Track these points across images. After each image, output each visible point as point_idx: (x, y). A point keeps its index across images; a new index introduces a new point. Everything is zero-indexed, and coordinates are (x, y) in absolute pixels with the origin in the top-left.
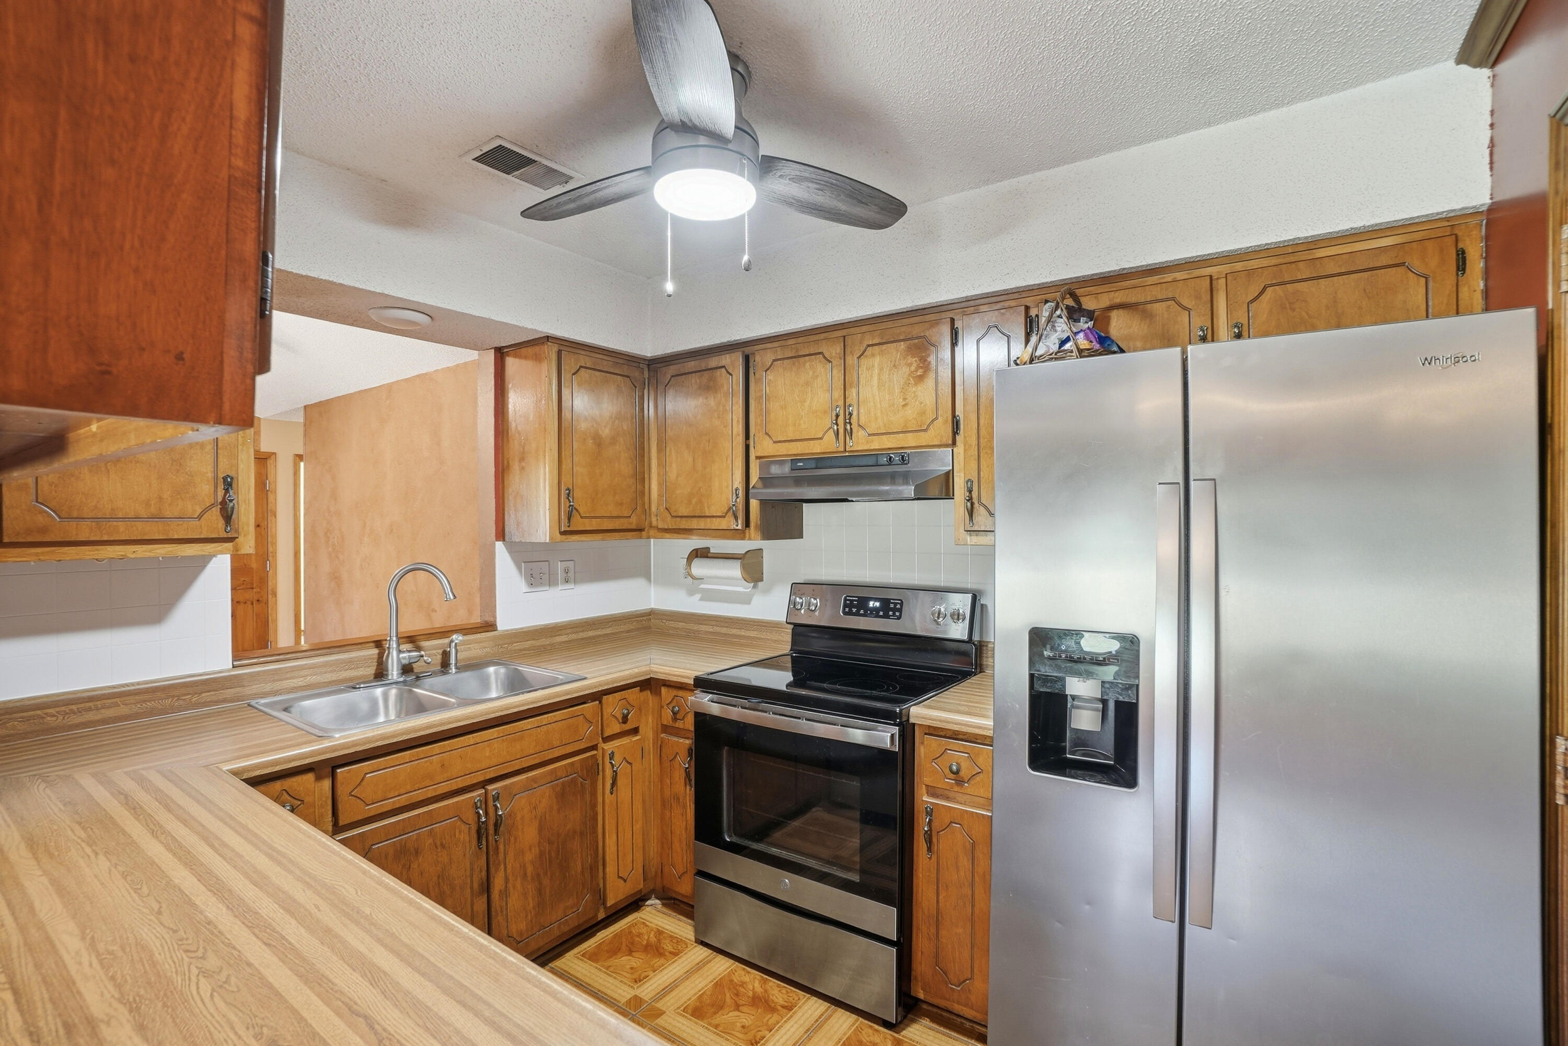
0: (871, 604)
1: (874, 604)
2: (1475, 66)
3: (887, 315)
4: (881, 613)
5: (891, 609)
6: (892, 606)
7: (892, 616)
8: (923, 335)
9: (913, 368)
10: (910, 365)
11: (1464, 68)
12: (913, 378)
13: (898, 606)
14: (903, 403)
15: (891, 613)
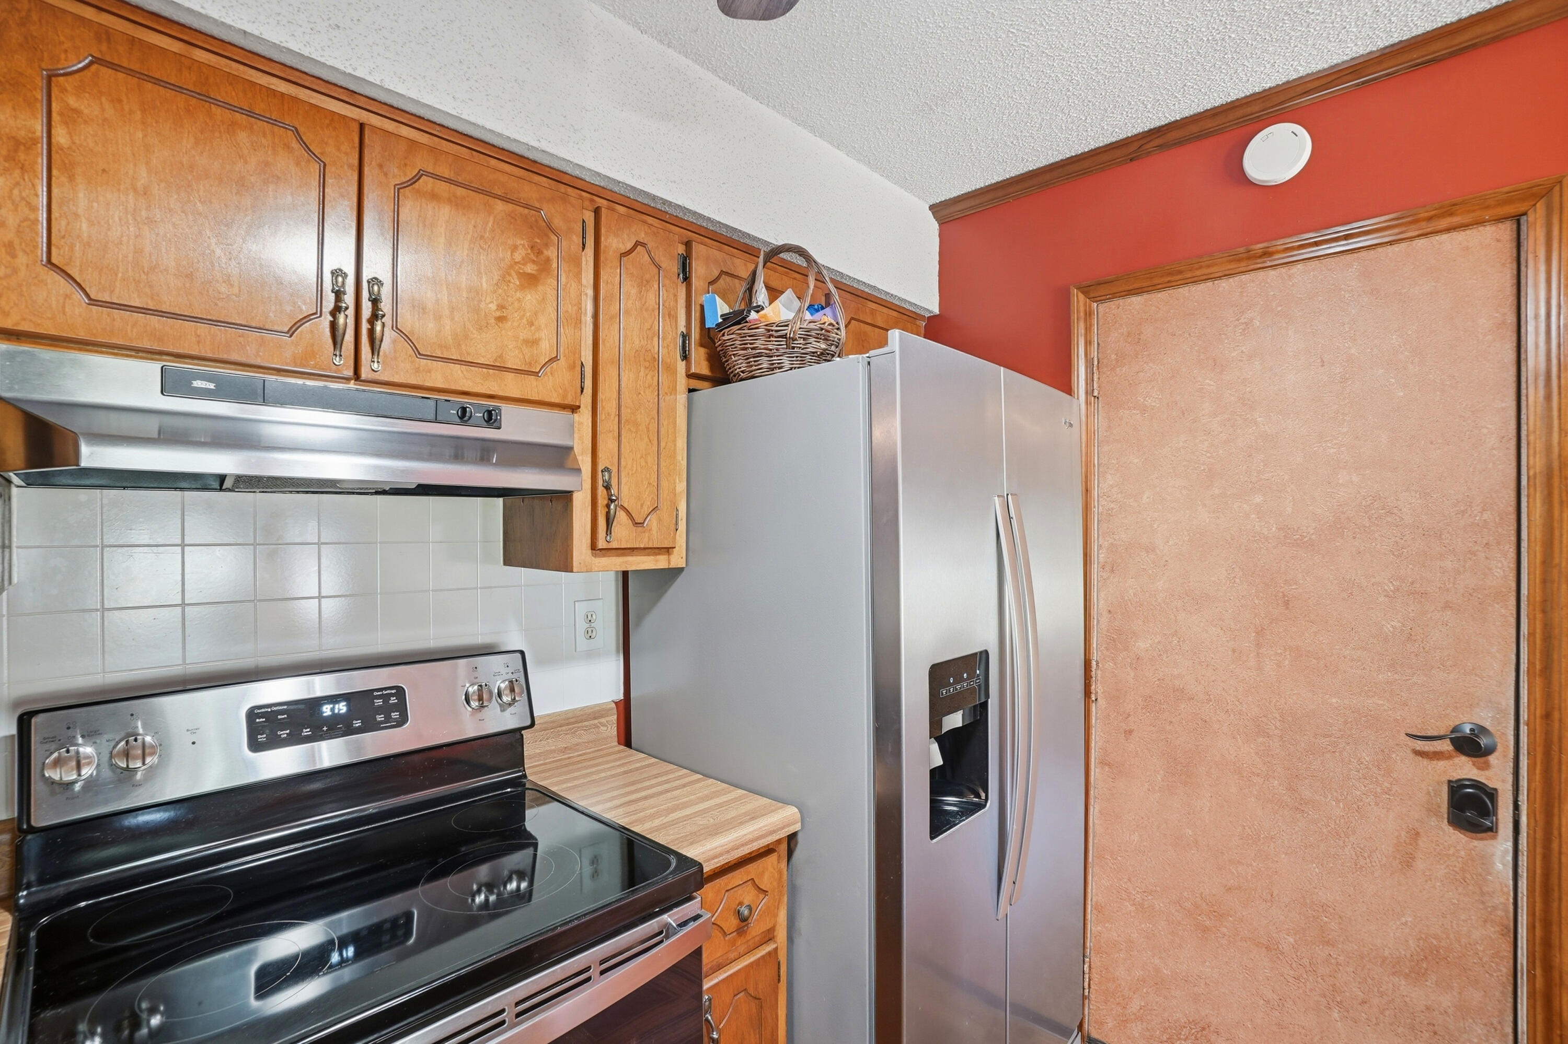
0: (327, 710)
1: (332, 710)
2: (934, 217)
3: (461, 133)
4: (357, 723)
5: (379, 710)
6: (379, 702)
7: (382, 722)
8: (537, 205)
9: (518, 256)
10: (515, 248)
11: (930, 213)
12: (519, 274)
13: (393, 700)
14: (498, 314)
15: (380, 718)
